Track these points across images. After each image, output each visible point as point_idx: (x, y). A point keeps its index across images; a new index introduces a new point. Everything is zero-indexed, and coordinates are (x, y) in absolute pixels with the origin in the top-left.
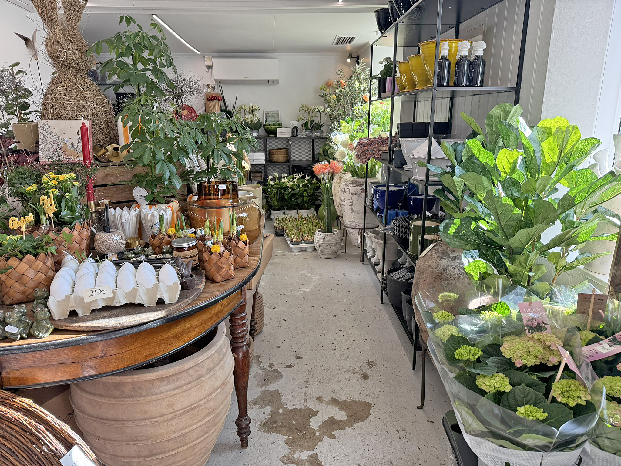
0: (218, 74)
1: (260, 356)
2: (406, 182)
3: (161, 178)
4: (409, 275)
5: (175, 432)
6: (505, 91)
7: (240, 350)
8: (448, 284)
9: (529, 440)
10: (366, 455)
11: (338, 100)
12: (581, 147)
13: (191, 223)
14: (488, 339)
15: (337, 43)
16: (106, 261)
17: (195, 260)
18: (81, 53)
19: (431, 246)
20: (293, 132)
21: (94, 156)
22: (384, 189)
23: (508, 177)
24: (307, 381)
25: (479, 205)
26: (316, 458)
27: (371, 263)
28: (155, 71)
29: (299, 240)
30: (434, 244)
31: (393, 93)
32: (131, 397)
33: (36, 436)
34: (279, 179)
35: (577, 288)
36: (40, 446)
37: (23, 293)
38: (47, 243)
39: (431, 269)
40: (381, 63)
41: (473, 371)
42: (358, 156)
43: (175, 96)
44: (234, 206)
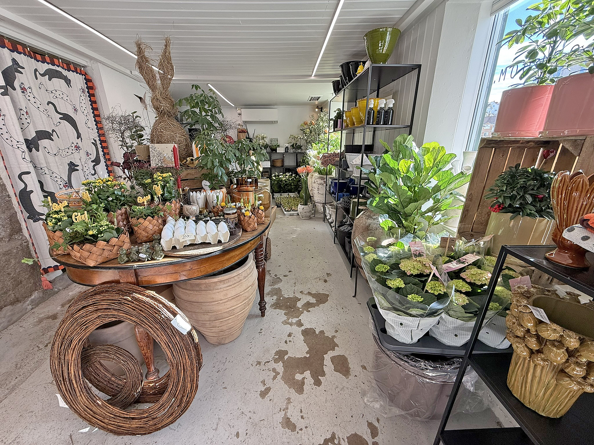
0: (244, 118)
1: (270, 271)
2: (348, 178)
3: (217, 176)
4: (349, 228)
5: (228, 309)
6: (404, 128)
7: (260, 267)
8: (371, 233)
9: (414, 312)
10: (326, 320)
11: (311, 132)
12: (446, 158)
13: (233, 200)
14: (393, 261)
15: (310, 100)
16: (190, 220)
17: (236, 220)
18: (171, 106)
19: (362, 212)
20: (285, 150)
21: (180, 164)
22: (337, 181)
23: (405, 175)
24: (295, 283)
25: (388, 190)
26: (300, 322)
27: (329, 222)
28: (212, 116)
29: (289, 210)
30: (364, 211)
31: (342, 129)
32: (205, 291)
33: (158, 310)
34: (278, 176)
35: (439, 234)
36: (160, 315)
37: (147, 237)
38: (158, 211)
39: (362, 225)
40: (335, 111)
41: (385, 277)
42: (322, 163)
43: (223, 130)
44: (255, 191)
